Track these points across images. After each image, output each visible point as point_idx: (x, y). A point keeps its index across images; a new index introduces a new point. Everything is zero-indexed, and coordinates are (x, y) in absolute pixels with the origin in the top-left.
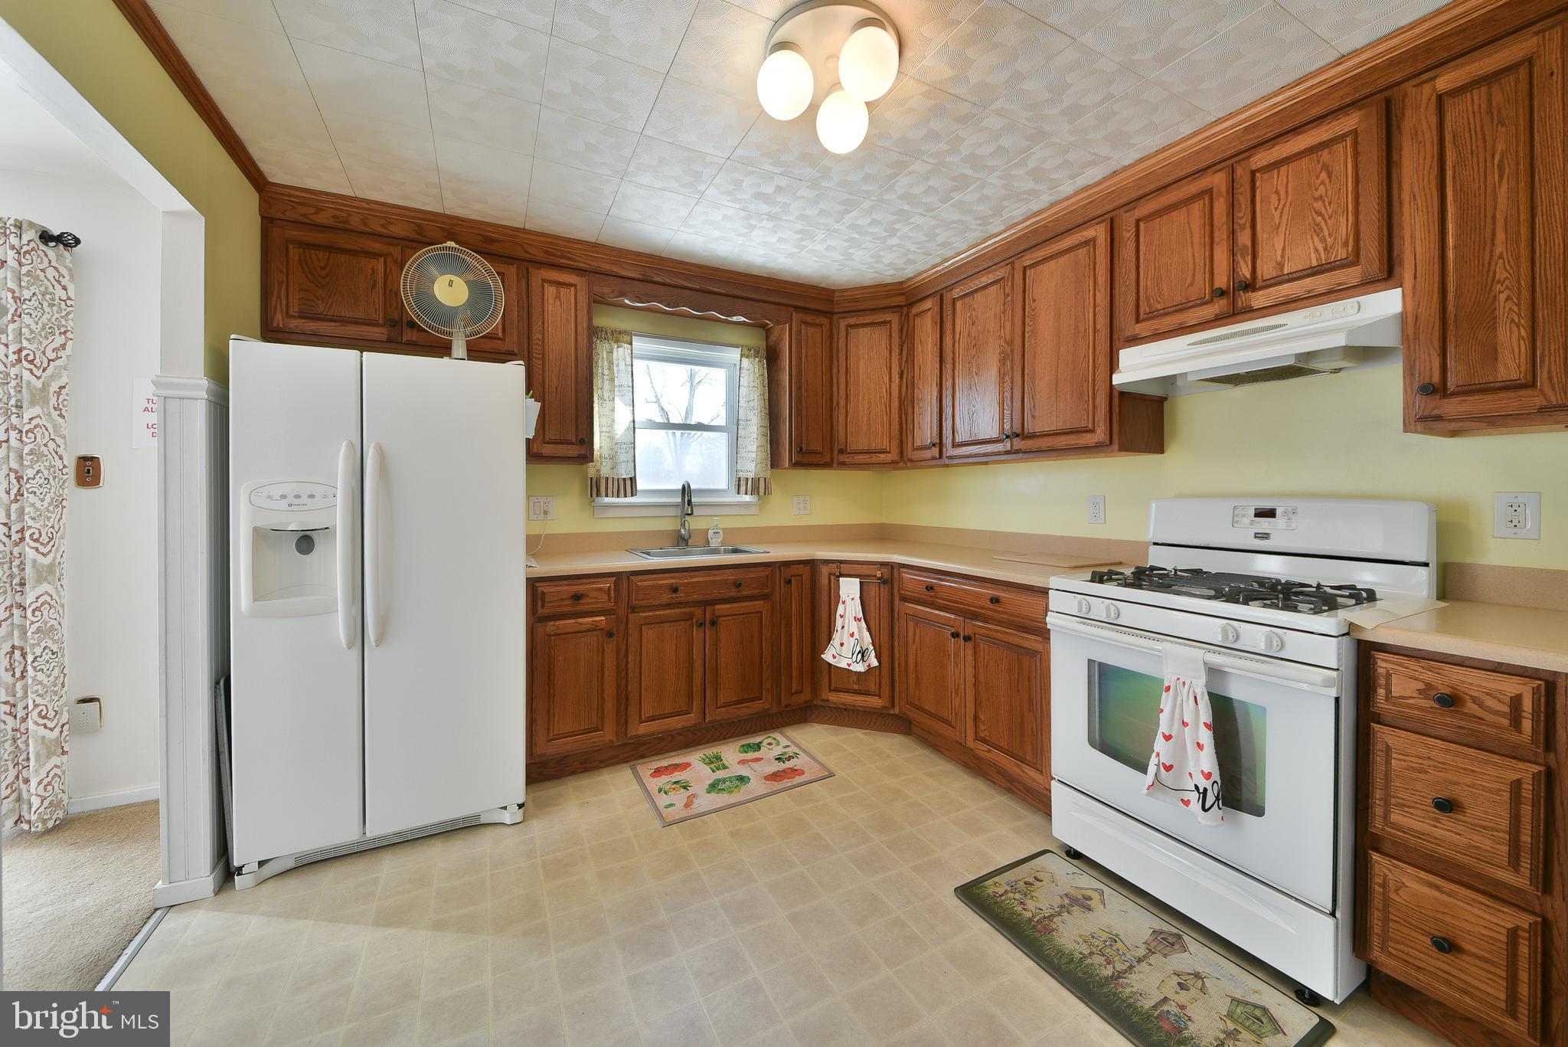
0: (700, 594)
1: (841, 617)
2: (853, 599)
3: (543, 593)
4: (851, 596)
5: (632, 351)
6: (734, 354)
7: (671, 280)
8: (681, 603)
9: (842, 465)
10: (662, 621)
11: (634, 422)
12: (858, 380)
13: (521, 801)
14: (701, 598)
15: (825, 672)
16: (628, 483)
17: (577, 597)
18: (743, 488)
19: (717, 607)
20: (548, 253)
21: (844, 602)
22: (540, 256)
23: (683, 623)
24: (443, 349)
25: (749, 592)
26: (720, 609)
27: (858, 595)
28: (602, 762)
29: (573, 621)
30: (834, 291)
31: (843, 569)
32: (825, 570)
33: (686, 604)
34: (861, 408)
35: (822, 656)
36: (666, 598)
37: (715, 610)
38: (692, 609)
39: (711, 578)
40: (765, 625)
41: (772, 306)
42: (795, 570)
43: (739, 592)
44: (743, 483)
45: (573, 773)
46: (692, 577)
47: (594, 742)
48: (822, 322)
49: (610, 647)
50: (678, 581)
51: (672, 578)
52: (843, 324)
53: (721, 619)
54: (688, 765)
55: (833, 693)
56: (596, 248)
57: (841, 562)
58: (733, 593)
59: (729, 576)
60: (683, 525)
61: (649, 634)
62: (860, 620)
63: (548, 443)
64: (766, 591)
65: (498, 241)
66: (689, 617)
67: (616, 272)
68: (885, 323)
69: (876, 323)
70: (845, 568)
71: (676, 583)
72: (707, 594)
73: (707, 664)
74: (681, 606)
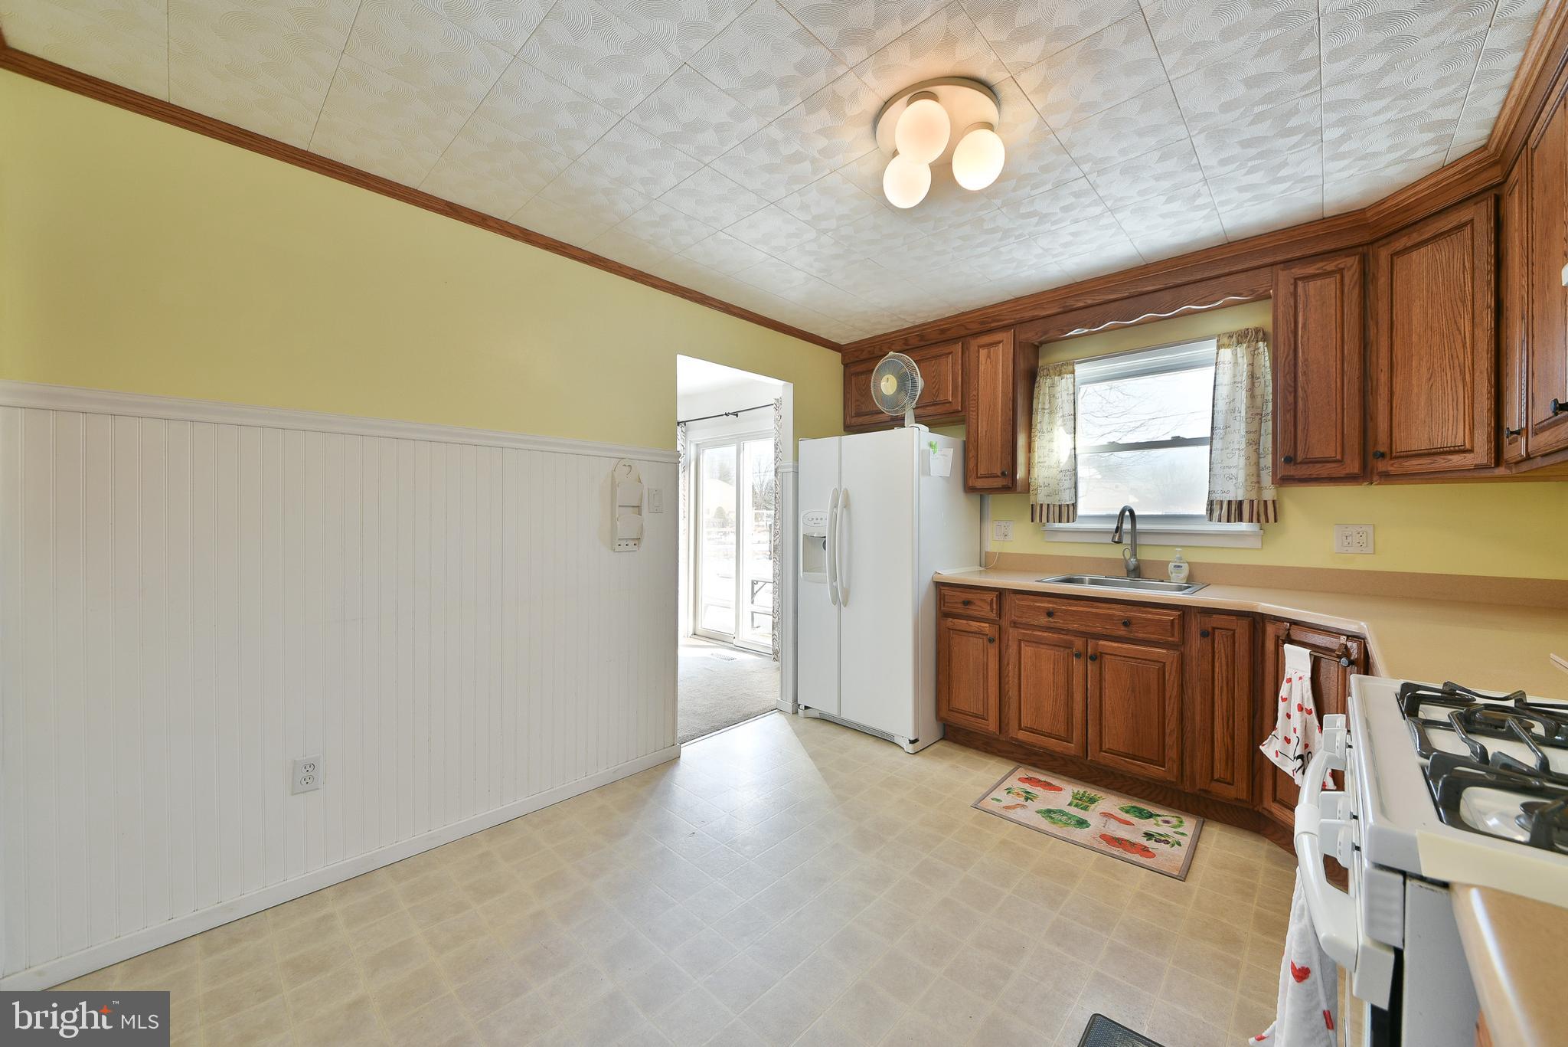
0: (1082, 625)
1: (1284, 700)
2: (1301, 678)
3: (944, 595)
4: (1300, 674)
5: (1074, 379)
6: (1209, 348)
7: (1094, 300)
8: (1063, 630)
9: (1387, 477)
10: (1038, 642)
11: (1075, 449)
12: (1411, 336)
13: (912, 739)
14: (1083, 628)
15: (1268, 772)
16: (1071, 508)
17: (967, 603)
18: (1216, 514)
19: (1101, 642)
20: (982, 323)
21: (1289, 680)
22: (975, 327)
23: (1062, 649)
24: (898, 422)
25: (1145, 635)
26: (1104, 645)
27: (1309, 675)
28: (999, 751)
29: (965, 622)
30: (1363, 211)
31: (1291, 631)
32: (1271, 630)
33: (1068, 632)
34: (1414, 382)
35: (1261, 747)
36: (1044, 620)
37: (1097, 645)
38: (1073, 638)
39: (1094, 610)
40: (1169, 680)
41: (1243, 276)
42: (1217, 621)
43: (1131, 632)
44: (1216, 507)
45: (977, 748)
46: (1070, 605)
47: (981, 727)
48: (1342, 266)
49: (993, 651)
50: (1055, 606)
51: (1049, 602)
52: (1384, 254)
53: (1107, 656)
54: (1060, 789)
55: (1278, 805)
56: (1017, 302)
57: (1294, 623)
58: (1122, 632)
59: (1117, 612)
60: (1134, 555)
61: (1028, 651)
62: (1310, 712)
63: (980, 478)
64: (1170, 639)
65: (949, 329)
66: (1068, 646)
67: (1036, 316)
68: (1460, 227)
69: (1442, 234)
70: (1296, 634)
71: (1053, 608)
72: (1088, 626)
73: (1089, 700)
74: (1063, 632)
